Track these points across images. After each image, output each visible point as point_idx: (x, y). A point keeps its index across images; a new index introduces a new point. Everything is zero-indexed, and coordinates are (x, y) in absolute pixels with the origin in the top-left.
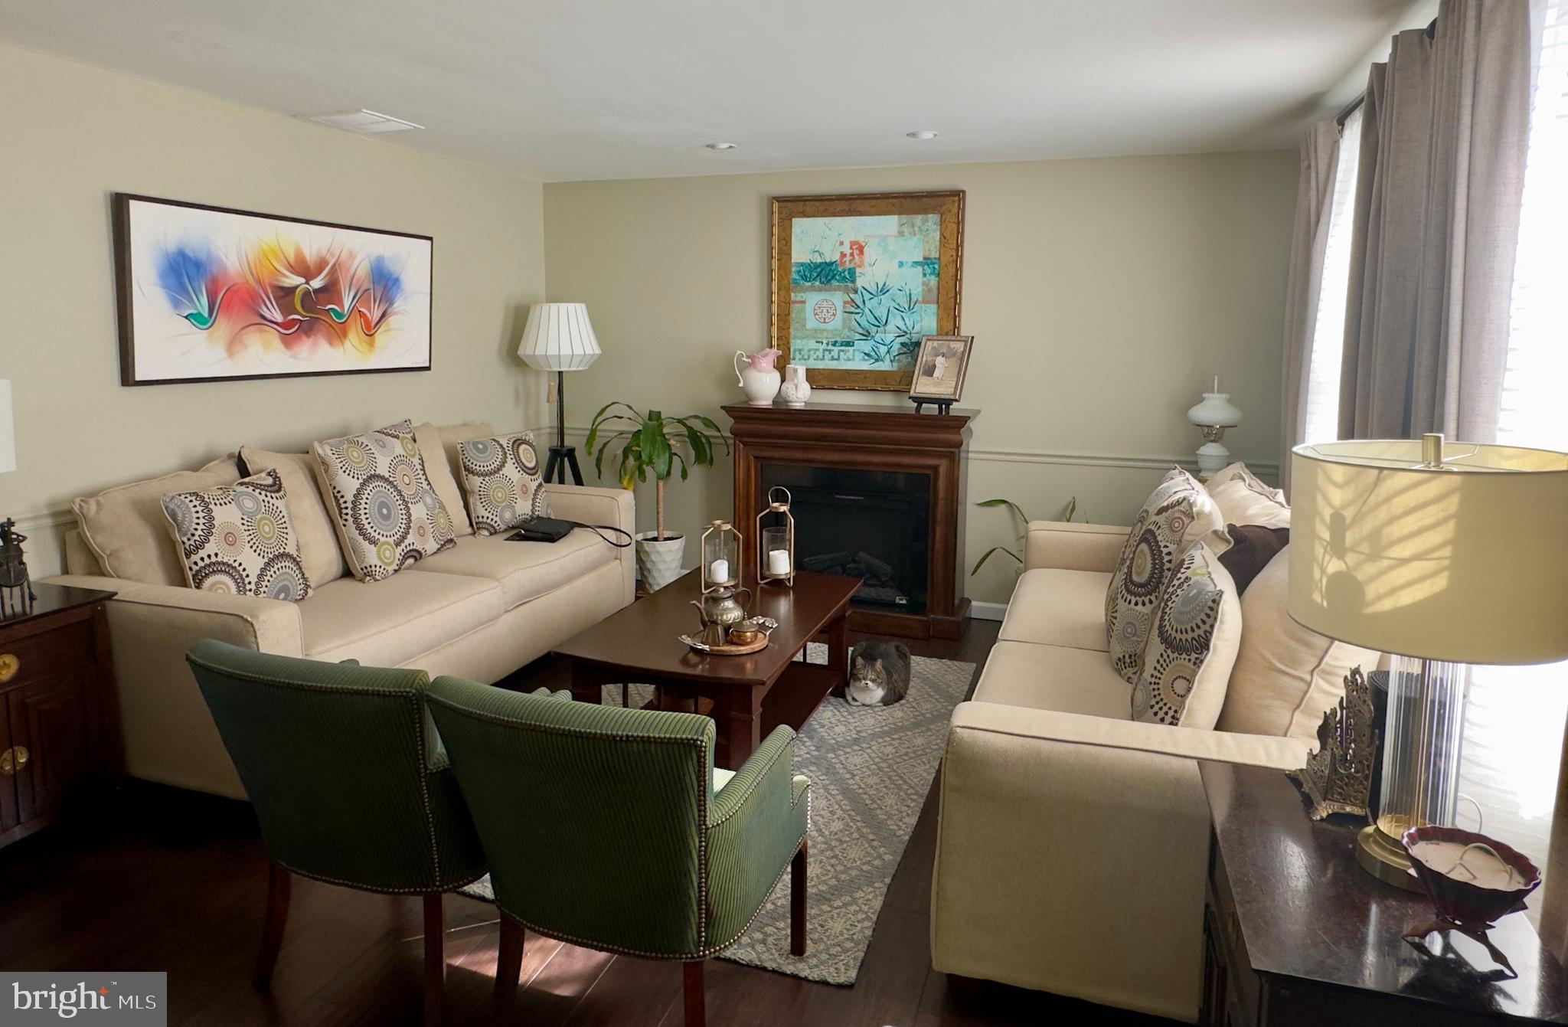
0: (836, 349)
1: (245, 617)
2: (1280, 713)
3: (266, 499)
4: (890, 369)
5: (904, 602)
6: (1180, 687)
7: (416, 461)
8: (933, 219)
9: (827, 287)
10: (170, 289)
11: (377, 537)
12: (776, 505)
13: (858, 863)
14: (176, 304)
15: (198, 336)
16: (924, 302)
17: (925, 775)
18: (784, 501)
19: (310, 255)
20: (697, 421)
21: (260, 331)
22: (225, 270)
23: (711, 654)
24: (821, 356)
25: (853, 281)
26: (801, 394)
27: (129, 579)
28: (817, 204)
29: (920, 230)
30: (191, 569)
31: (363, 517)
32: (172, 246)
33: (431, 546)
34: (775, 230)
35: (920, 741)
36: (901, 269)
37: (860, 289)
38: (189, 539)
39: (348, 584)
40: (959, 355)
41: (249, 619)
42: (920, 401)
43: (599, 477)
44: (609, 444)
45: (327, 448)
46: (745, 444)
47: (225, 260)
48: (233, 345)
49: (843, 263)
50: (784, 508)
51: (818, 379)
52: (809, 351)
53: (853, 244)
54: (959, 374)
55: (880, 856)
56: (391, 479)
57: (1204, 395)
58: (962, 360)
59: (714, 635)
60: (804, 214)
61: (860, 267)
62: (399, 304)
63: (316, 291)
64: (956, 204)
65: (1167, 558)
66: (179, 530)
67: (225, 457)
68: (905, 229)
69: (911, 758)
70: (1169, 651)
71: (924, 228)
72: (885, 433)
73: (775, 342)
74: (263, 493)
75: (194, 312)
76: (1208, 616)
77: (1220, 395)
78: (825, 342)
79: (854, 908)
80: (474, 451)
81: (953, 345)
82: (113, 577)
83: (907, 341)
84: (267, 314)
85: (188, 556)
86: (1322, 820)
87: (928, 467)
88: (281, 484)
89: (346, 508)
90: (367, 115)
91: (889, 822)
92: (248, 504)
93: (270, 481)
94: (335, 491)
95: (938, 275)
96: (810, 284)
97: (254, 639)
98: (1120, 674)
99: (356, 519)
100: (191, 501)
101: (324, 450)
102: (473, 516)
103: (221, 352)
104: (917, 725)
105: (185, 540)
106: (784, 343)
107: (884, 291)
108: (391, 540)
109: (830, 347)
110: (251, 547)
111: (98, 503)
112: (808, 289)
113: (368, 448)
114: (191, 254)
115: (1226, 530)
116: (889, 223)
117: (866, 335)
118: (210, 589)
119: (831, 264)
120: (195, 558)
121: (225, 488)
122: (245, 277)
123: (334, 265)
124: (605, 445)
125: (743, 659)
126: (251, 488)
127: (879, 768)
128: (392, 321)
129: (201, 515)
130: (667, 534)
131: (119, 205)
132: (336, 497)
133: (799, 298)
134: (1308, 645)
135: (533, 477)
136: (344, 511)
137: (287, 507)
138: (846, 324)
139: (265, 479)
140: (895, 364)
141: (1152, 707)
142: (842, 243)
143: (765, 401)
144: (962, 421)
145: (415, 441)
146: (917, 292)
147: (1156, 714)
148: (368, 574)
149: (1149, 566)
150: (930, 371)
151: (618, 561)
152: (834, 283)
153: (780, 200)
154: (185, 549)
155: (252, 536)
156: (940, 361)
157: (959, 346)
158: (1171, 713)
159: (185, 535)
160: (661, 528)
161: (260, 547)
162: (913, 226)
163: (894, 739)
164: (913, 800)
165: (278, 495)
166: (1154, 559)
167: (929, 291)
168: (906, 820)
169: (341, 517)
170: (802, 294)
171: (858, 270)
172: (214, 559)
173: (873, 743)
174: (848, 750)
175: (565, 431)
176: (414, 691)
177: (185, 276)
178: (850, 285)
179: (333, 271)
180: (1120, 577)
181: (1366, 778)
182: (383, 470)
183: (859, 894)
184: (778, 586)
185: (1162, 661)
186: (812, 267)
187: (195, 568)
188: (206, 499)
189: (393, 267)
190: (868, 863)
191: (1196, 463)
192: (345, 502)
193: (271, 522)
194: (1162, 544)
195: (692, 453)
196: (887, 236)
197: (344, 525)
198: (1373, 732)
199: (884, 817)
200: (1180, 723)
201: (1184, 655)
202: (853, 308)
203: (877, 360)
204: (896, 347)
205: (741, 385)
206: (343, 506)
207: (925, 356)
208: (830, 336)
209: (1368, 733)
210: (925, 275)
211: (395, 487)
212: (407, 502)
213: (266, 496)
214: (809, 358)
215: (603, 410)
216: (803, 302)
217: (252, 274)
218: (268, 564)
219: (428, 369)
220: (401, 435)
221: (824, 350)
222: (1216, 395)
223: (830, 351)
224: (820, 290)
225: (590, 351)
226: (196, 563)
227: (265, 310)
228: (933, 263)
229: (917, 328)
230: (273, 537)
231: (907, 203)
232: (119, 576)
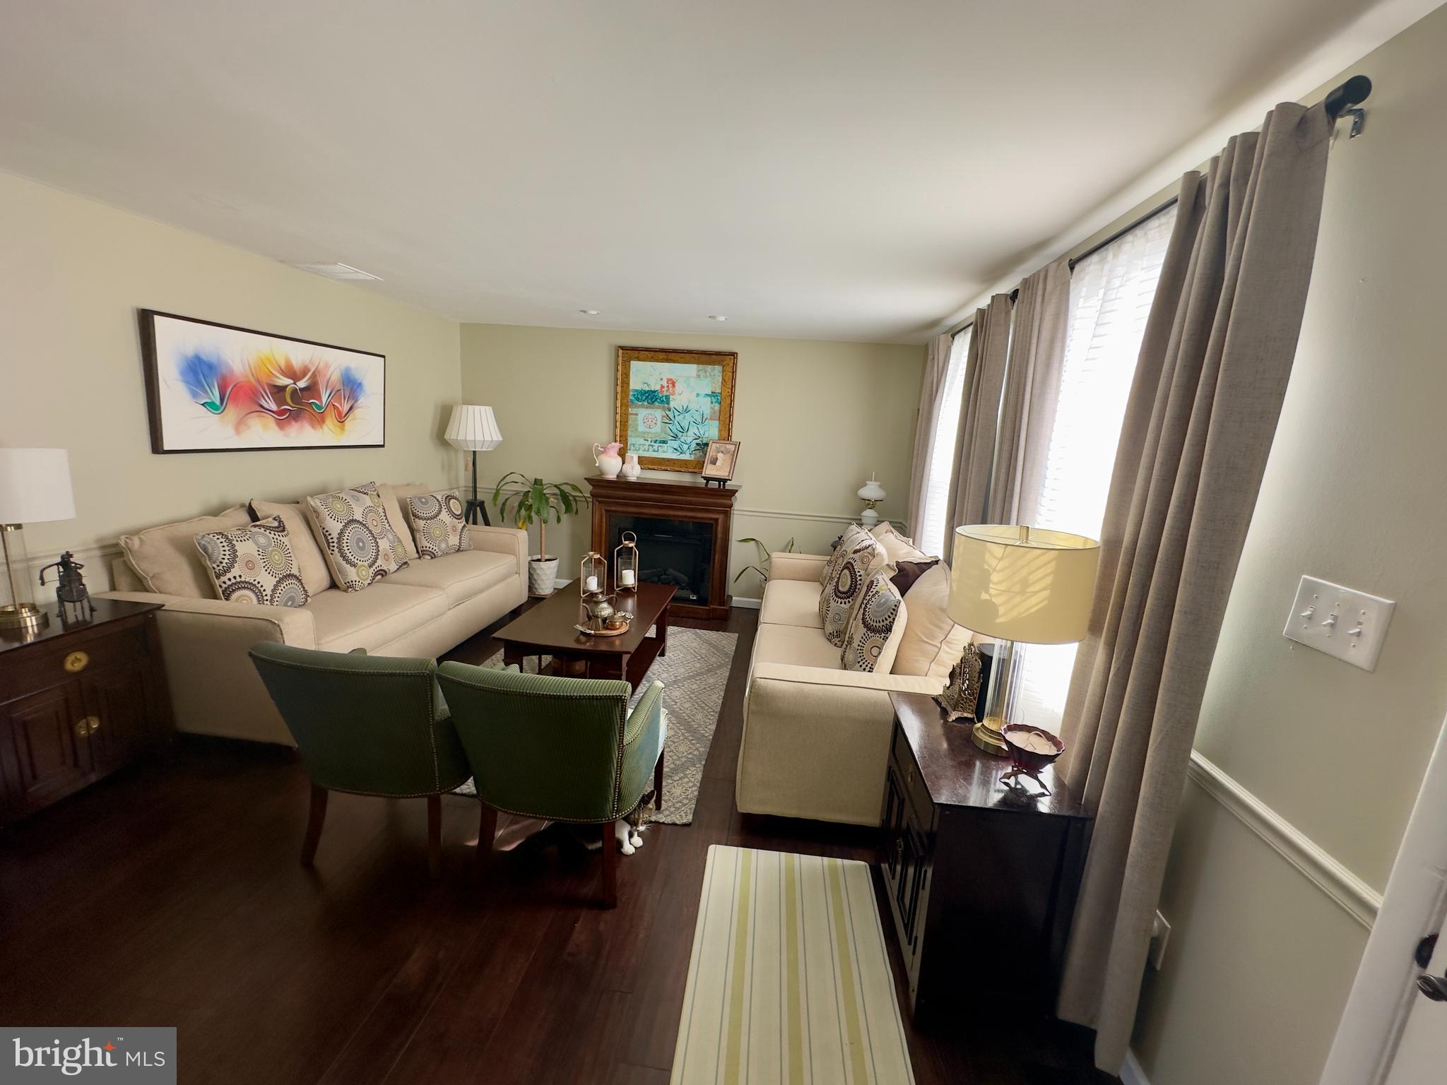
0: (656, 445)
1: (273, 620)
2: (923, 664)
3: (275, 537)
4: (690, 459)
5: (695, 598)
6: (875, 651)
7: (381, 510)
8: (718, 368)
9: (652, 406)
10: (189, 384)
11: (356, 561)
12: (627, 542)
14: (195, 395)
15: (212, 419)
16: (711, 419)
18: (632, 539)
19: (296, 364)
20: (568, 486)
21: (260, 416)
22: (232, 371)
23: (595, 636)
24: (647, 449)
25: (668, 404)
26: (634, 472)
27: (170, 594)
28: (647, 353)
29: (710, 375)
30: (220, 586)
31: (346, 548)
32: (190, 352)
33: (393, 567)
34: (620, 368)
36: (698, 398)
37: (672, 408)
38: (218, 566)
39: (334, 594)
40: (732, 453)
41: (276, 622)
42: (708, 479)
43: (503, 521)
45: (318, 501)
46: (599, 502)
47: (231, 363)
48: (239, 426)
49: (662, 392)
50: (632, 545)
51: (644, 462)
52: (640, 445)
53: (669, 380)
54: (731, 464)
55: (697, 749)
56: (364, 523)
57: (867, 482)
58: (733, 455)
59: (596, 624)
60: (638, 359)
61: (673, 395)
62: (362, 401)
63: (301, 390)
64: (732, 361)
65: (859, 578)
66: (210, 560)
67: (238, 506)
68: (701, 374)
70: (869, 632)
71: (712, 374)
72: (688, 498)
73: (618, 439)
74: (272, 532)
75: (209, 401)
76: (892, 614)
77: (875, 483)
78: (650, 440)
80: (420, 504)
81: (728, 446)
82: (155, 592)
83: (700, 442)
84: (265, 405)
85: (218, 577)
86: (953, 721)
87: (711, 519)
88: (284, 526)
89: (333, 542)
90: (341, 268)
91: (699, 729)
92: (262, 540)
93: (276, 524)
94: (324, 531)
95: (720, 403)
96: (640, 403)
97: (280, 636)
98: (831, 642)
99: (340, 550)
100: (218, 539)
101: (315, 502)
102: (419, 546)
103: (230, 430)
104: (709, 671)
105: (215, 566)
106: (623, 439)
107: (687, 411)
108: (366, 564)
109: (653, 444)
110: (266, 570)
111: (141, 540)
112: (640, 406)
113: (347, 501)
114: (206, 359)
115: (895, 565)
116: (691, 369)
117: (675, 437)
118: (237, 600)
119: (655, 392)
120: (223, 579)
121: (243, 529)
122: (248, 377)
123: (315, 372)
124: (507, 500)
125: (615, 639)
126: (263, 529)
128: (357, 412)
129: (227, 548)
130: (547, 557)
131: (145, 320)
132: (325, 535)
133: (634, 412)
134: (940, 628)
135: (459, 521)
136: (332, 544)
137: (290, 541)
138: (663, 431)
139: (272, 523)
140: (693, 456)
141: (859, 662)
142: (662, 379)
143: (612, 476)
144: (733, 492)
145: (379, 496)
146: (707, 413)
147: (861, 666)
148: (349, 587)
149: (849, 582)
150: (714, 462)
151: (517, 575)
152: (656, 403)
153: (623, 348)
154: (215, 572)
155: (266, 563)
156: (720, 455)
157: (732, 448)
158: (869, 665)
159: (214, 563)
160: (543, 553)
161: (273, 570)
162: (706, 372)
165: (283, 534)
166: (852, 579)
167: (714, 412)
168: (709, 727)
169: (329, 549)
170: (637, 410)
171: (671, 397)
172: (238, 579)
175: (478, 490)
176: (428, 672)
177: (201, 376)
178: (666, 406)
179: (315, 375)
180: (830, 589)
181: (975, 699)
182: (358, 517)
184: (627, 591)
185: (864, 637)
186: (643, 393)
187: (224, 586)
188: (230, 537)
189: (358, 376)
191: (861, 520)
192: (332, 538)
193: (281, 554)
194: (857, 570)
195: (563, 507)
196: (690, 377)
197: (332, 554)
198: (980, 675)
200: (874, 671)
201: (878, 635)
202: (668, 420)
203: (681, 453)
204: (693, 445)
205: (597, 465)
206: (331, 541)
208: (653, 436)
209: (977, 676)
210: (712, 403)
211: (367, 528)
212: (376, 538)
213: (275, 534)
214: (639, 449)
215: (505, 477)
216: (637, 414)
217: (253, 375)
218: (278, 582)
219: (383, 446)
220: (369, 492)
221: (649, 446)
222: (873, 483)
223: (653, 446)
224: (647, 408)
225: (495, 439)
226: (224, 583)
227: (263, 401)
228: (717, 396)
229: (706, 435)
230: (281, 563)
231: (703, 357)
232: (161, 592)
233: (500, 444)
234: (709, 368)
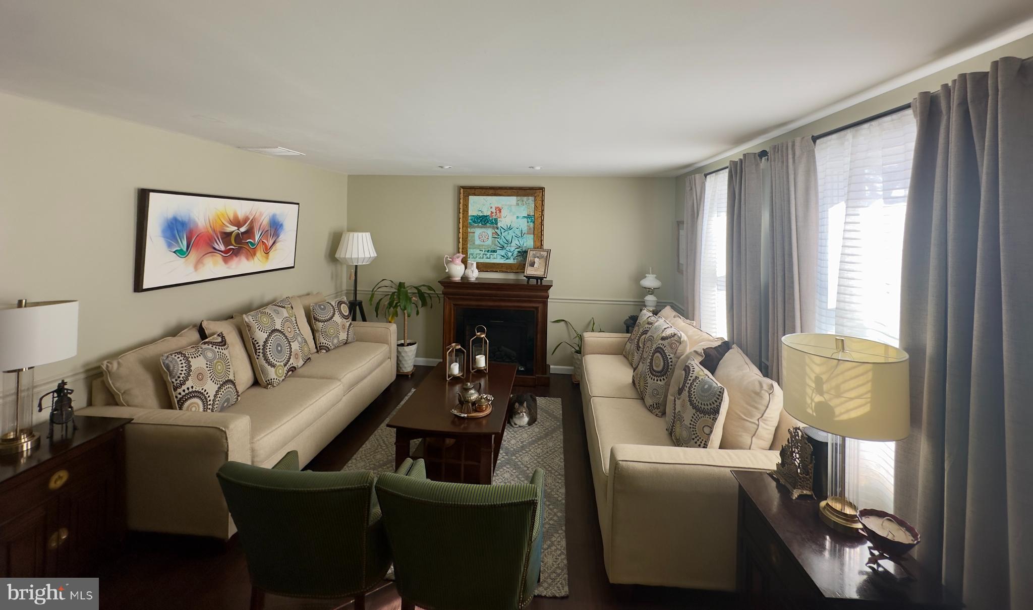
0: (489, 254)
1: (221, 428)
2: (746, 439)
3: (219, 351)
4: (514, 263)
5: (523, 369)
6: (707, 430)
7: (293, 319)
8: (531, 199)
9: (485, 226)
10: (167, 238)
11: (275, 363)
12: (479, 334)
13: (547, 520)
14: (169, 245)
15: (180, 262)
16: (528, 234)
17: (559, 463)
18: (482, 331)
19: (241, 216)
20: (425, 288)
21: (212, 256)
22: (196, 225)
23: (467, 418)
24: (482, 257)
25: (497, 224)
26: (474, 274)
28: (480, 190)
29: (526, 203)
30: (177, 397)
31: (268, 353)
32: (170, 216)
33: (301, 363)
34: (461, 201)
35: (551, 444)
36: (518, 219)
37: (500, 227)
38: (176, 380)
39: (258, 390)
40: (545, 257)
41: (223, 429)
42: (529, 278)
43: (377, 316)
44: (382, 300)
45: (250, 317)
46: (449, 298)
47: (197, 220)
48: (198, 264)
49: (492, 216)
50: (483, 336)
51: (482, 267)
52: (476, 254)
53: (496, 208)
54: (546, 266)
55: (555, 514)
56: (282, 330)
57: (646, 275)
58: (546, 260)
59: (467, 408)
60: (475, 195)
61: (499, 218)
62: (282, 237)
63: (243, 233)
64: (541, 193)
65: (670, 360)
66: (170, 376)
67: (192, 326)
68: (520, 203)
69: (550, 454)
70: (698, 413)
72: (515, 293)
73: (461, 250)
74: (217, 347)
75: (179, 249)
76: (718, 399)
77: (654, 276)
78: (484, 250)
79: (553, 548)
80: (319, 310)
81: (542, 253)
82: (124, 406)
83: (521, 251)
84: (217, 247)
85: (176, 389)
86: (796, 498)
87: (533, 307)
88: (225, 340)
89: (259, 349)
90: (279, 150)
91: (553, 493)
92: (210, 355)
93: (220, 340)
94: (254, 340)
95: (534, 222)
96: (477, 225)
97: (225, 440)
98: (652, 413)
99: (264, 354)
100: (178, 358)
101: (248, 318)
102: (318, 343)
103: (191, 268)
104: (546, 435)
105: (174, 380)
106: (465, 251)
107: (510, 228)
108: (282, 364)
109: (486, 253)
110: (211, 380)
111: (119, 362)
112: (476, 227)
113: (271, 315)
114: (180, 219)
115: (703, 352)
116: (513, 200)
117: (503, 248)
118: (188, 408)
119: (487, 216)
120: (179, 390)
121: (195, 345)
122: (207, 228)
123: (252, 219)
124: (380, 300)
125: (481, 420)
126: (211, 345)
127: (538, 462)
128: (278, 245)
129: (184, 365)
130: (408, 341)
131: (144, 196)
132: (254, 344)
133: (472, 231)
134: (756, 408)
135: (347, 320)
136: (258, 351)
137: (229, 353)
138: (493, 243)
139: (217, 339)
140: (515, 261)
141: (693, 439)
142: (491, 208)
143: (457, 278)
144: (550, 287)
145: (292, 308)
146: (525, 230)
147: (696, 443)
148: (269, 384)
149: (662, 364)
150: (532, 264)
151: (389, 359)
152: (488, 225)
153: (463, 187)
154: (174, 385)
155: (212, 373)
156: (536, 260)
157: (545, 254)
158: (703, 442)
159: (174, 377)
160: (406, 339)
161: (214, 377)
162: (523, 201)
163: (539, 444)
164: (560, 479)
165: (225, 347)
166: (664, 361)
167: (530, 229)
168: (560, 491)
169: (256, 354)
170: (473, 229)
171: (499, 219)
172: (191, 390)
173: (531, 448)
174: (521, 453)
175: (358, 292)
176: (368, 485)
177: (176, 230)
178: (495, 226)
179: (252, 222)
180: (643, 368)
181: (810, 477)
182: (278, 327)
183: (554, 539)
184: (480, 373)
185: (694, 417)
186: (478, 217)
187: (179, 396)
188: (187, 356)
189: (280, 219)
190: (551, 519)
192: (259, 346)
193: (223, 364)
194: (667, 355)
195: (420, 303)
196: (511, 205)
197: (258, 358)
198: (811, 457)
199: (549, 490)
200: (708, 447)
201: (707, 416)
202: (496, 236)
203: (507, 259)
204: (516, 253)
205: (447, 271)
206: (258, 348)
207: (530, 257)
208: (486, 248)
209: (809, 457)
210: (528, 222)
211: (284, 334)
212: (290, 342)
213: (219, 349)
214: (477, 257)
215: (378, 283)
216: (474, 233)
217: (210, 226)
218: (219, 388)
219: (293, 267)
220: (286, 306)
221: (483, 254)
222: (651, 275)
223: (486, 254)
224: (482, 228)
225: (372, 255)
226: (180, 394)
227: (216, 244)
228: (531, 217)
229: (525, 245)
230: (222, 372)
231: (520, 192)
232: (128, 405)
233: (375, 259)
234: (525, 198)
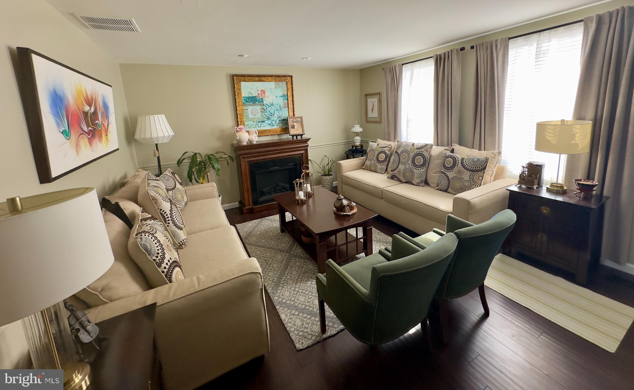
0: (260, 124)
4: (277, 128)
8: (284, 83)
9: (255, 104)
14: (58, 125)
16: (284, 108)
25: (263, 102)
26: (255, 139)
28: (249, 77)
29: (281, 87)
30: (163, 272)
32: (51, 87)
34: (236, 86)
36: (277, 98)
37: (265, 105)
38: (157, 257)
40: (300, 122)
42: (293, 136)
47: (68, 96)
49: (259, 97)
51: (258, 133)
52: (251, 125)
53: (261, 91)
54: (302, 127)
57: (355, 126)
60: (245, 81)
61: (264, 98)
64: (291, 79)
68: (277, 86)
71: (282, 86)
73: (240, 123)
75: (64, 129)
77: (358, 125)
78: (256, 122)
83: (281, 119)
85: (159, 266)
87: (298, 154)
95: (288, 100)
96: (249, 103)
106: (243, 123)
107: (272, 105)
109: (258, 123)
112: (248, 105)
116: (272, 84)
117: (269, 119)
119: (255, 97)
133: (245, 108)
138: (262, 116)
142: (258, 90)
143: (245, 143)
144: (308, 139)
146: (282, 105)
148: (182, 244)
150: (293, 127)
152: (257, 103)
153: (236, 75)
156: (295, 124)
157: (299, 119)
162: (279, 85)
167: (285, 104)
169: (166, 223)
170: (247, 107)
171: (264, 99)
172: (170, 261)
177: (58, 106)
178: (262, 103)
186: (249, 98)
196: (271, 88)
197: (168, 226)
202: (263, 111)
203: (272, 126)
204: (278, 121)
205: (238, 138)
207: (290, 123)
208: (257, 119)
210: (284, 100)
214: (251, 127)
216: (247, 109)
221: (256, 124)
223: (258, 124)
224: (252, 105)
225: (171, 134)
226: (165, 268)
228: (286, 96)
229: (283, 116)
231: (277, 78)
232: (111, 301)
233: (173, 138)
234: (280, 83)
